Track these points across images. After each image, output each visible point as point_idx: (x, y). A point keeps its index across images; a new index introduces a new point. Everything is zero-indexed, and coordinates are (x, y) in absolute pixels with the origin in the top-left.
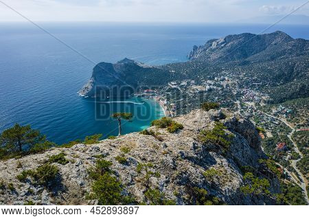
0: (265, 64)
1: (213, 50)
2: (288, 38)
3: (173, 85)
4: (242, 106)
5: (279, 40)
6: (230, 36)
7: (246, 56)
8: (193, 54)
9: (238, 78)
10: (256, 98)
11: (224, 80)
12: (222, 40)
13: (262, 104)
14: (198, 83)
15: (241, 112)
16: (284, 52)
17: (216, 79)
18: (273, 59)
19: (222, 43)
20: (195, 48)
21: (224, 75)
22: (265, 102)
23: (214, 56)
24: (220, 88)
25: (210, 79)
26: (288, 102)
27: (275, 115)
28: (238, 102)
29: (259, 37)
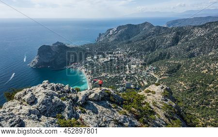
0: (140, 42)
1: (110, 36)
2: (152, 26)
3: (89, 59)
4: (129, 67)
5: (147, 27)
6: (120, 26)
7: (129, 38)
8: (99, 39)
9: (126, 51)
10: (137, 62)
11: (118, 53)
12: (116, 29)
13: (140, 66)
14: (104, 57)
15: (130, 72)
16: (150, 35)
17: (114, 53)
18: (144, 38)
19: (116, 31)
20: (100, 35)
21: (118, 50)
22: (142, 64)
23: (111, 39)
24: (116, 59)
25: (110, 53)
26: (154, 63)
27: (148, 71)
28: (127, 66)
29: (136, 26)
